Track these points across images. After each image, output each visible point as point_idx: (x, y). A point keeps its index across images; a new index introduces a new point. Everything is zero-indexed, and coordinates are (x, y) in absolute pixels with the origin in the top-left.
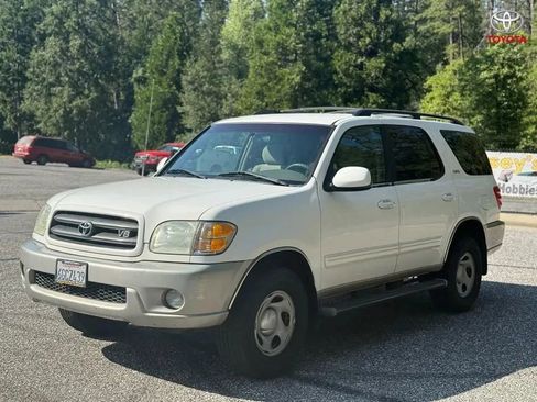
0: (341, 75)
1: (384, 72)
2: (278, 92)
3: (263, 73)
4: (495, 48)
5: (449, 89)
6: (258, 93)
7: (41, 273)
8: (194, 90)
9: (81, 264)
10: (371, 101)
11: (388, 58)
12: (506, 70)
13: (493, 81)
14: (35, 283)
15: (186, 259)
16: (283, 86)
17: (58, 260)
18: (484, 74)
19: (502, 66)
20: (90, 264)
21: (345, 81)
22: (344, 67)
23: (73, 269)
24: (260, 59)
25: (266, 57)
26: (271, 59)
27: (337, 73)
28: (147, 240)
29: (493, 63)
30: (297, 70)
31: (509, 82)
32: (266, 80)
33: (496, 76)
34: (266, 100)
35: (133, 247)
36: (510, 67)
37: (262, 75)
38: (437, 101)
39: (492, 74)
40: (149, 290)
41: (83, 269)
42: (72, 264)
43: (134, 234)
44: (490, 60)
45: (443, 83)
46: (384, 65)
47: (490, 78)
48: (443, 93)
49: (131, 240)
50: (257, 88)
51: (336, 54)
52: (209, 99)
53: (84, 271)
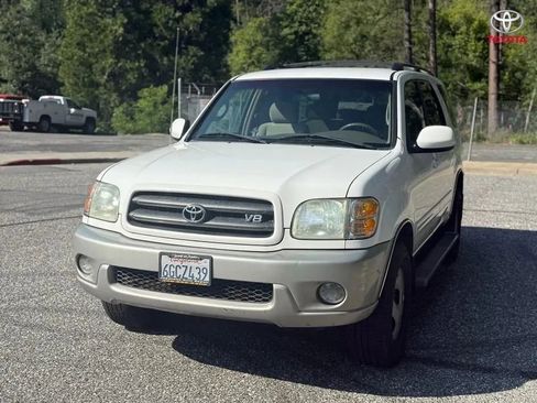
0: (162, 28)
1: (201, 26)
2: (102, 42)
3: (83, 23)
4: (294, 7)
5: (253, 44)
6: (78, 44)
7: (126, 270)
8: (8, 39)
9: (201, 258)
10: (191, 53)
11: (204, 13)
12: (304, 28)
13: (293, 37)
14: (116, 282)
15: (341, 244)
16: (106, 36)
17: (161, 254)
18: (286, 31)
19: (301, 23)
20: (214, 257)
21: (166, 34)
22: (164, 20)
23: (189, 264)
24: (79, 10)
25: (85, 8)
26: (91, 10)
27: (157, 26)
28: (287, 225)
29: (293, 21)
30: (119, 22)
31: (306, 38)
32: (87, 30)
33: (296, 33)
34: (88, 50)
35: (268, 233)
36: (307, 25)
37: (81, 26)
38: (242, 55)
39: (293, 30)
40: (302, 286)
41: (205, 264)
42: (186, 257)
43: (269, 217)
44: (291, 17)
45: (247, 37)
46: (201, 20)
47: (291, 34)
48: (248, 47)
49: (266, 225)
50: (77, 38)
51: (155, 7)
52: (24, 49)
53: (207, 265)
